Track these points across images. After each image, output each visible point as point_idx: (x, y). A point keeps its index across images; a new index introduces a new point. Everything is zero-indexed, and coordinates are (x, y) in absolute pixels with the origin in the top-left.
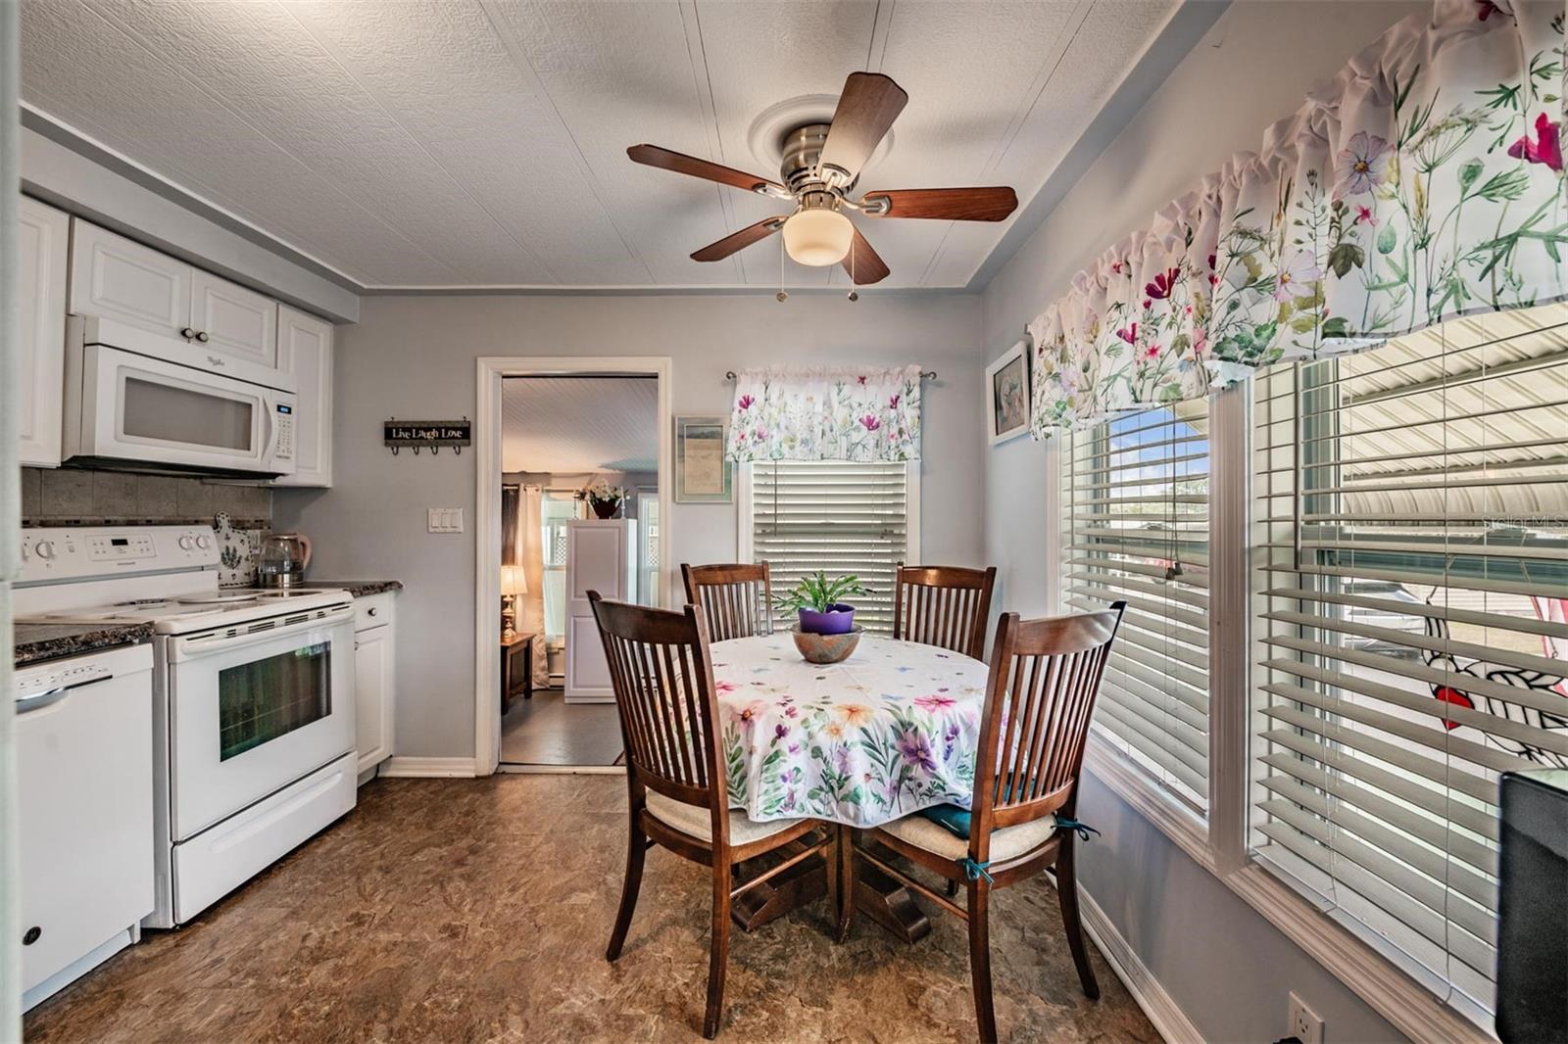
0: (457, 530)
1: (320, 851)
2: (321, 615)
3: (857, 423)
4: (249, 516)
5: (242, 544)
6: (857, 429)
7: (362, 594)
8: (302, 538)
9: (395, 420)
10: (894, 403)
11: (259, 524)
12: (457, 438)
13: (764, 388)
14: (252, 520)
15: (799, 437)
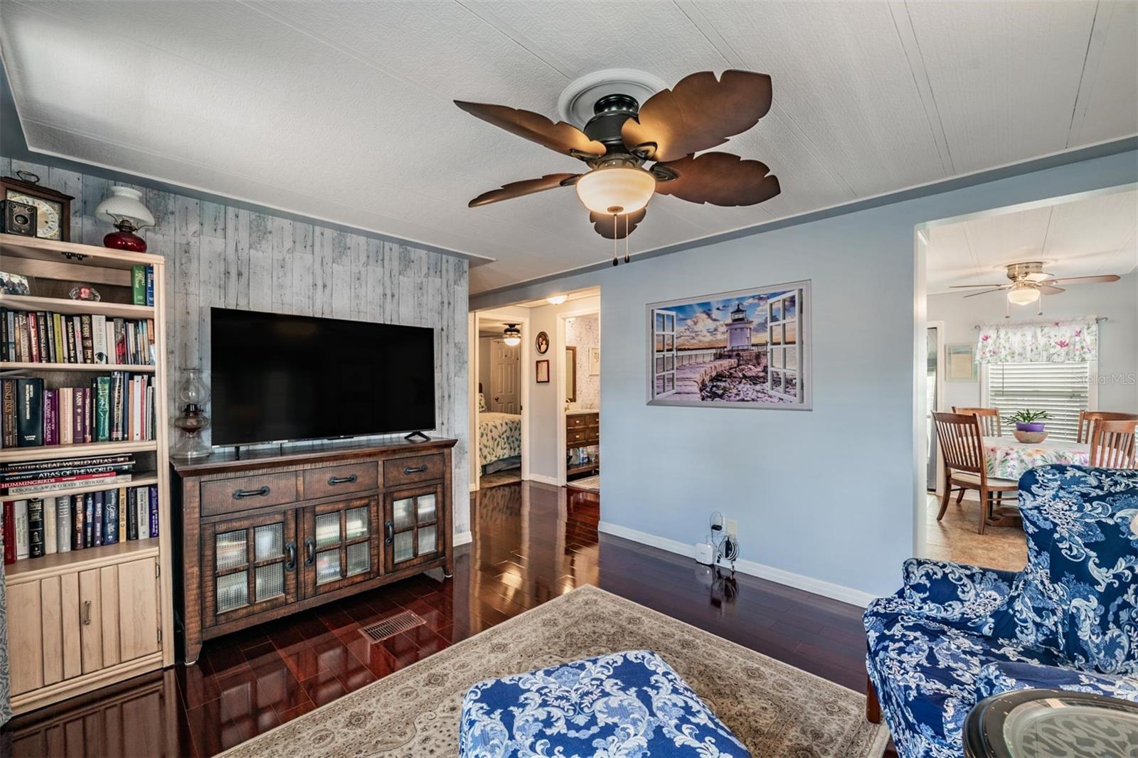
3: (1053, 344)
6: (1054, 347)
10: (1079, 334)
13: (996, 331)
15: (1017, 352)
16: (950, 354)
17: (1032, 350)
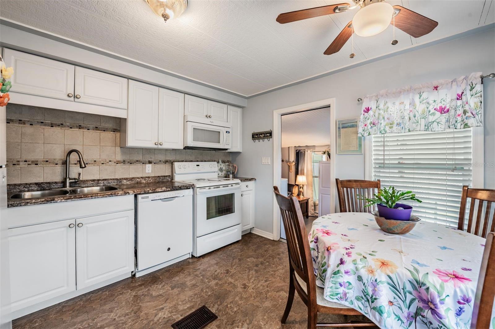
0: (269, 164)
1: (230, 249)
2: (232, 186)
3: (433, 111)
4: (226, 160)
5: (224, 166)
6: (433, 114)
7: (244, 181)
8: (235, 165)
9: (255, 132)
10: (459, 97)
11: (228, 161)
12: (269, 136)
13: (376, 102)
14: (227, 161)
15: (395, 122)
16: (339, 128)
17: (410, 119)
